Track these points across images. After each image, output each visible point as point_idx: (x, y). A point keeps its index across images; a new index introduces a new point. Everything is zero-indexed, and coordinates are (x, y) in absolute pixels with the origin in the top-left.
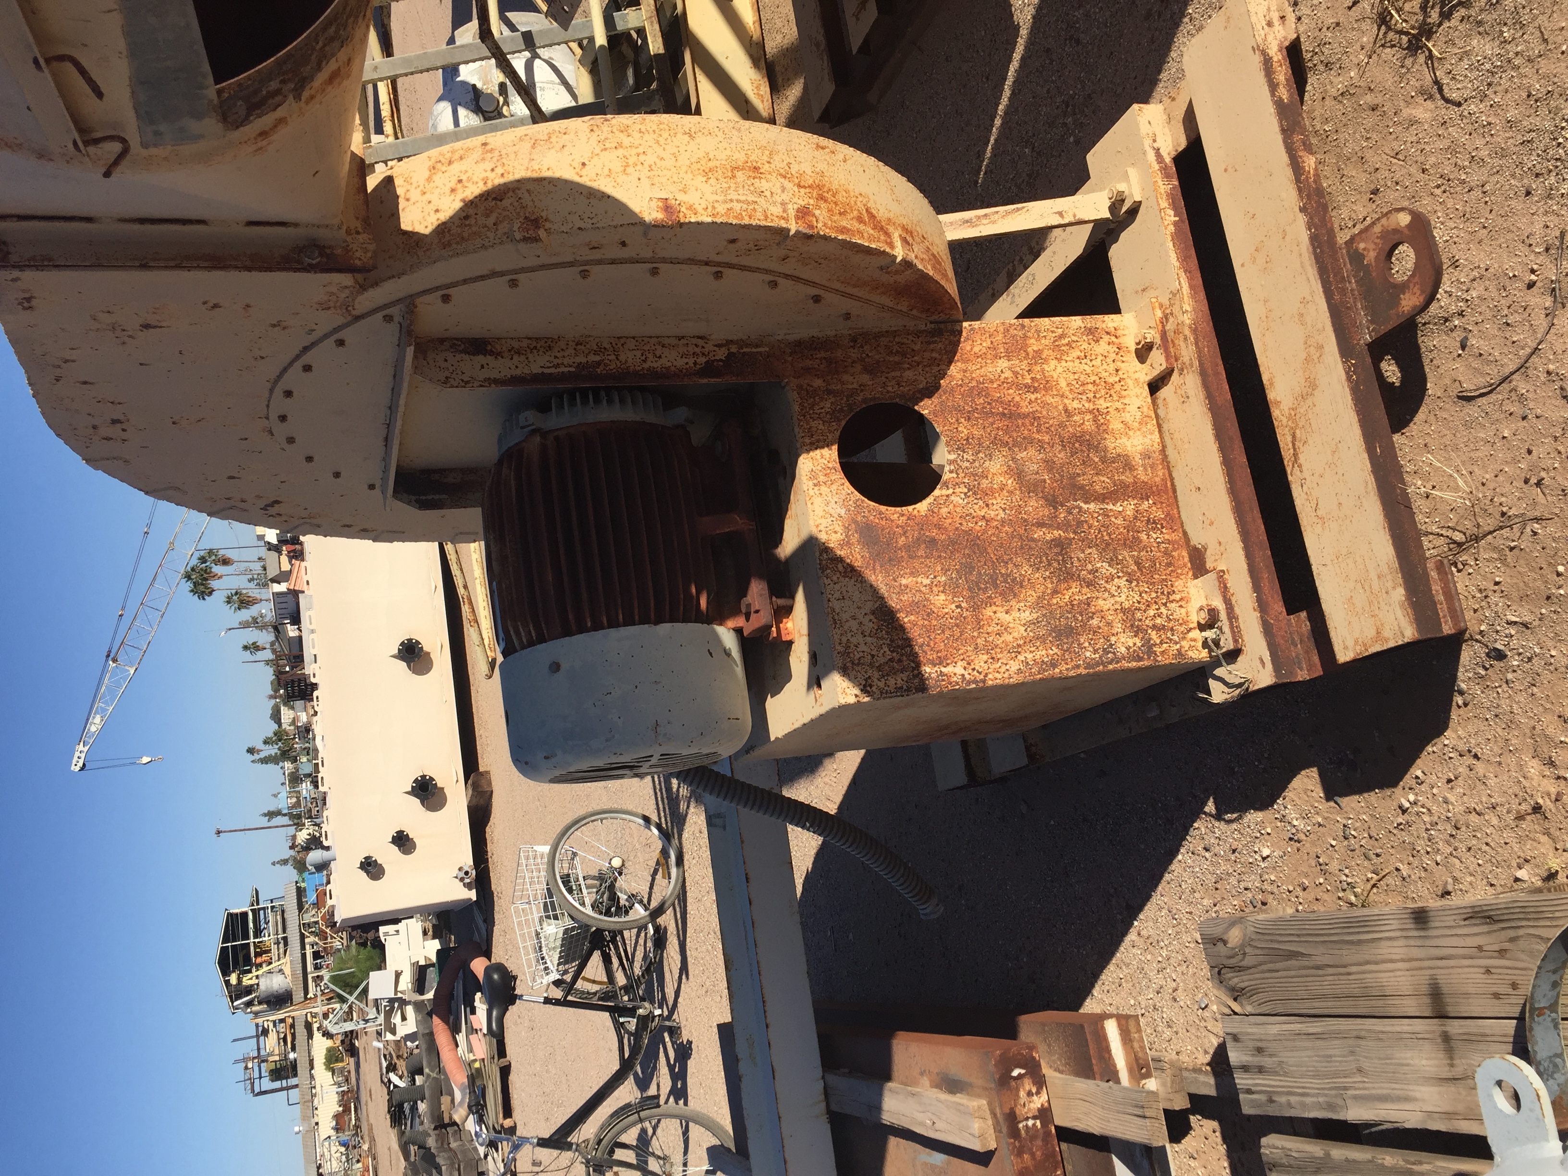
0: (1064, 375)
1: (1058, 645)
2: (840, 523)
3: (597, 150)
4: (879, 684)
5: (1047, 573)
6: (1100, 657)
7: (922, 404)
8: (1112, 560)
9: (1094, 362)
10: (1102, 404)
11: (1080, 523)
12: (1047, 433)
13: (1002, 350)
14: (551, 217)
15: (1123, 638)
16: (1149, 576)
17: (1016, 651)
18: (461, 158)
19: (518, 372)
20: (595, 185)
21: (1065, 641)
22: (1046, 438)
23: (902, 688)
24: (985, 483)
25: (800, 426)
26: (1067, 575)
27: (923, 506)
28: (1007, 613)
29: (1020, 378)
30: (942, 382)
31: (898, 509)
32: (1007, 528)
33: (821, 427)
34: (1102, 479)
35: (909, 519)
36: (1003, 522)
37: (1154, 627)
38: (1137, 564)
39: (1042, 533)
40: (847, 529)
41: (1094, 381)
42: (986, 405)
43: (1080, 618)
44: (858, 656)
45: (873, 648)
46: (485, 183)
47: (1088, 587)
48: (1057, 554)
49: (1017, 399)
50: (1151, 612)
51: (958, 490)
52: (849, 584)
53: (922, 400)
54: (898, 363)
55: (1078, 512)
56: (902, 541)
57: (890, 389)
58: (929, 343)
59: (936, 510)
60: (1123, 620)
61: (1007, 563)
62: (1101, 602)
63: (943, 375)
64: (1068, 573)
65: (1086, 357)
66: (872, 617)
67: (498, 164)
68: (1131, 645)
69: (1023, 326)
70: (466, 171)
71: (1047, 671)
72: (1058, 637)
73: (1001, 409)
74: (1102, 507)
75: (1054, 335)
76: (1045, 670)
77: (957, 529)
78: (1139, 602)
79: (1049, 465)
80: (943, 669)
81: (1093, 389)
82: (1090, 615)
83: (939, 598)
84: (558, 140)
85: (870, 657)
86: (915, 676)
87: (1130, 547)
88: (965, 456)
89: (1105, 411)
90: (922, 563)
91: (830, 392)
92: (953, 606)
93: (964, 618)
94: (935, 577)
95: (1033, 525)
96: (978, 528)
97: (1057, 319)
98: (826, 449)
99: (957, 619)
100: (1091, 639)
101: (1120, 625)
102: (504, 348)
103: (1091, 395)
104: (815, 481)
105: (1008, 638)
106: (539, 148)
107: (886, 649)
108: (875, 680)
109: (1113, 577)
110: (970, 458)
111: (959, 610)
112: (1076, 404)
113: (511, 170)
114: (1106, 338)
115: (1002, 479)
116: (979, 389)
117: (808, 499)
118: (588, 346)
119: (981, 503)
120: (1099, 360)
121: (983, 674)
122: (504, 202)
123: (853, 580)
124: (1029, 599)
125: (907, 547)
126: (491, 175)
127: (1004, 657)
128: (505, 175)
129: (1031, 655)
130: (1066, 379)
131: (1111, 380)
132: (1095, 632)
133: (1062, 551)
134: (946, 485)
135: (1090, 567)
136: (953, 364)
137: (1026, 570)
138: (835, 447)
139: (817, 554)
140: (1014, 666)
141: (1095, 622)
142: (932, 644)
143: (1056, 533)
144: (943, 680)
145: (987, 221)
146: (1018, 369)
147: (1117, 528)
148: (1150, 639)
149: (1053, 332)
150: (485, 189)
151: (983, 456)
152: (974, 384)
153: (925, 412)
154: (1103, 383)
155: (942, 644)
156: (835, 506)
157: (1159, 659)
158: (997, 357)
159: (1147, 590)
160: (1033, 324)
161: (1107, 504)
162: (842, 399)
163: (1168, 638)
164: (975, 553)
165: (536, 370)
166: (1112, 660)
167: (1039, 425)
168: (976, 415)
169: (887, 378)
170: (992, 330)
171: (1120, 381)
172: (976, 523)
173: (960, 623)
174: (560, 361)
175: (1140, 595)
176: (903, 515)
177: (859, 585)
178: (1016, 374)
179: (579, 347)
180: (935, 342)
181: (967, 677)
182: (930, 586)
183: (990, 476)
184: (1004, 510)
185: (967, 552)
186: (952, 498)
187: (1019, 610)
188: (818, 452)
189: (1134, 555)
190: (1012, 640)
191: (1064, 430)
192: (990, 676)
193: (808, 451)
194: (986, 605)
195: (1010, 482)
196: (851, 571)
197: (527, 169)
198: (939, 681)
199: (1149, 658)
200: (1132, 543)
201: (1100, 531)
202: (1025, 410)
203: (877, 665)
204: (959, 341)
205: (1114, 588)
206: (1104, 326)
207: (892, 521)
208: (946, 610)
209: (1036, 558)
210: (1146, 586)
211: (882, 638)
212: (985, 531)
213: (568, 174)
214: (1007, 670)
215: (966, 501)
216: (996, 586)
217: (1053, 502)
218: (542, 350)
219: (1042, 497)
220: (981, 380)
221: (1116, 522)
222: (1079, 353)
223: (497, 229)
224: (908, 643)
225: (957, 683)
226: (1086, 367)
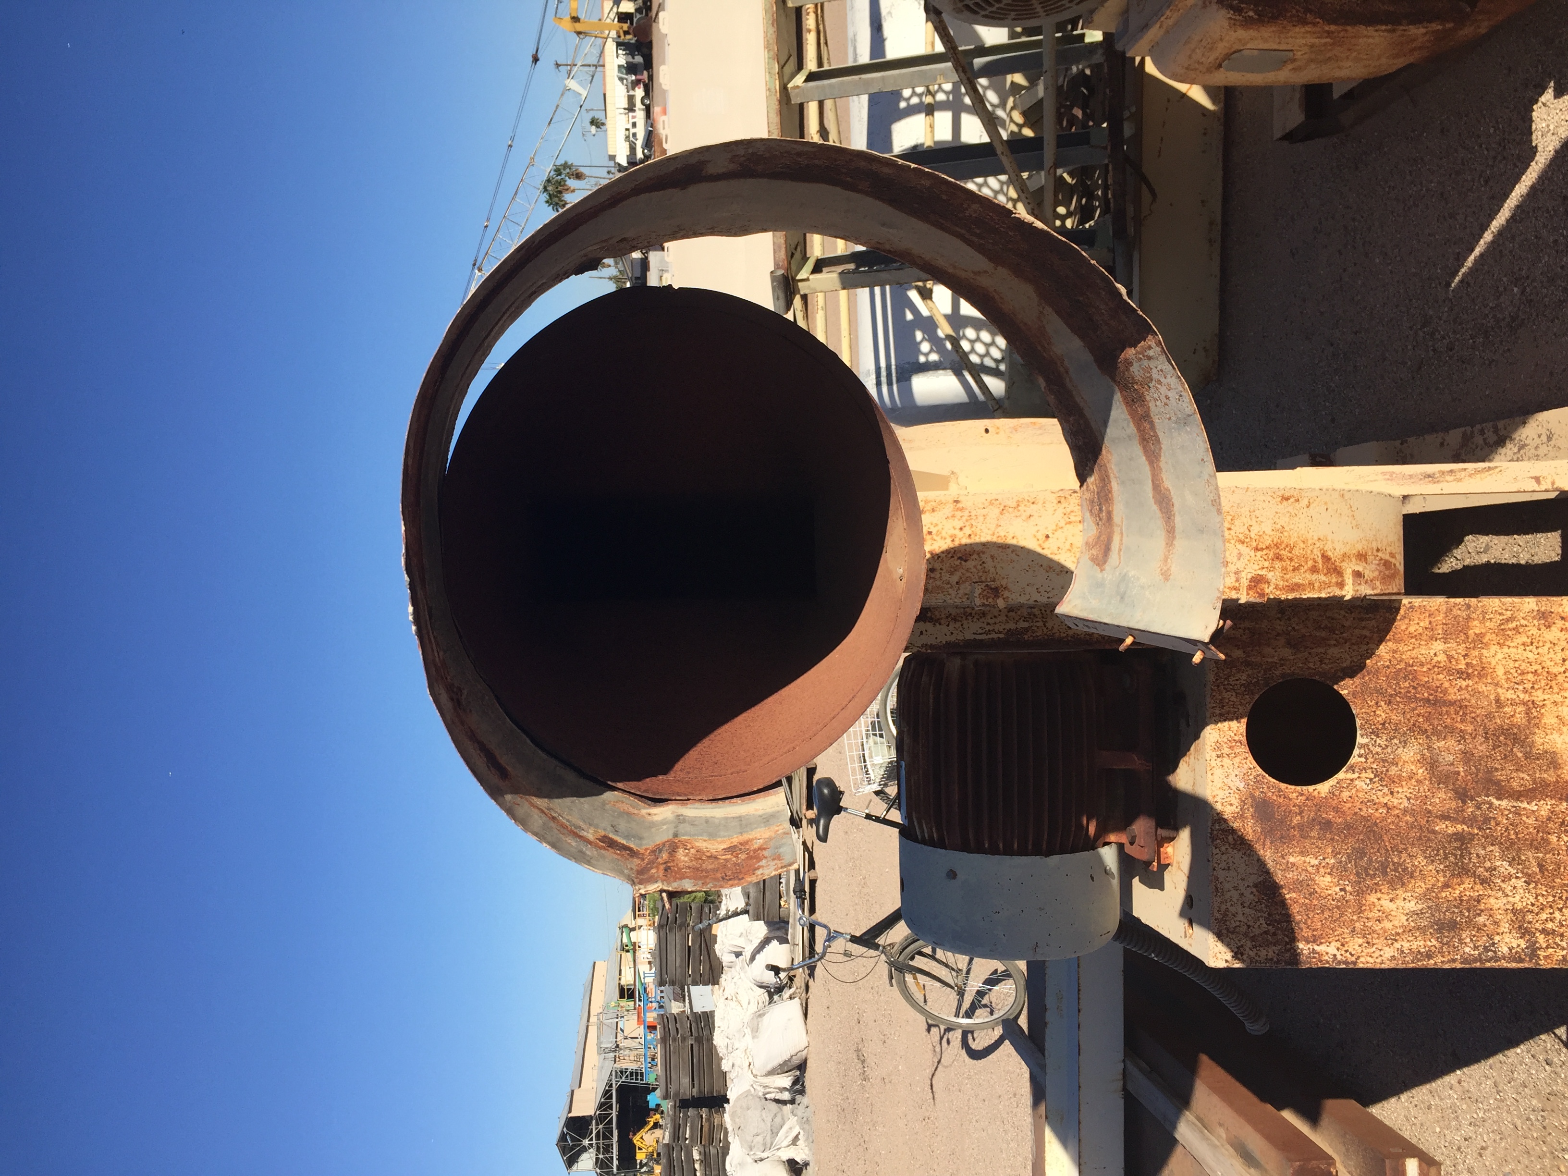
0: (1504, 662)
1: (1438, 938)
2: (1237, 796)
3: (1062, 524)
4: (1251, 953)
5: (1442, 867)
6: (1480, 954)
7: (1342, 683)
8: (1514, 859)
9: (1540, 650)
10: (1539, 696)
11: (1487, 820)
12: (1472, 723)
13: (1440, 632)
14: (1010, 586)
15: (1507, 938)
16: (1549, 879)
17: (1393, 938)
18: (933, 510)
19: (952, 639)
20: (1055, 558)
21: (1446, 934)
22: (1470, 728)
23: (1272, 959)
24: (1393, 771)
25: (1212, 697)
26: (1462, 871)
27: (1324, 788)
28: (1391, 901)
29: (1454, 663)
30: (1368, 661)
31: (1299, 788)
32: (1408, 817)
33: (1233, 699)
34: (1522, 775)
35: (1307, 799)
36: (1405, 811)
37: (1544, 931)
38: (1541, 866)
39: (1444, 826)
40: (1243, 802)
41: (1536, 671)
42: (1410, 689)
43: (1467, 914)
44: (1234, 925)
45: (1250, 919)
46: (953, 541)
47: (1481, 884)
48: (1456, 848)
49: (1446, 685)
50: (1544, 916)
51: (1364, 775)
52: (1237, 856)
53: (1343, 679)
54: (1324, 639)
55: (1488, 808)
56: (1296, 820)
57: (1311, 665)
58: (1361, 620)
59: (1337, 793)
60: (1512, 921)
61: (1401, 852)
62: (1492, 900)
63: (1370, 654)
64: (1463, 868)
65: (1532, 643)
66: (1254, 890)
67: (967, 524)
68: (1515, 946)
69: (1468, 606)
70: (936, 525)
71: (1421, 961)
72: (1440, 930)
73: (1426, 695)
74: (1516, 804)
75: (1501, 618)
76: (1419, 960)
77: (1356, 814)
78: (1533, 905)
79: (1467, 757)
80: (1316, 948)
81: (1533, 679)
82: (1478, 912)
83: (1324, 879)
84: (1026, 508)
85: (1245, 927)
86: (1289, 950)
87: (1537, 848)
88: (1378, 741)
89: (1541, 704)
90: (1313, 844)
91: (1248, 664)
92: (1337, 889)
93: (1347, 901)
94: (1324, 859)
95: (1437, 817)
96: (1377, 815)
97: (1508, 600)
98: (1235, 722)
99: (1338, 901)
100: (1474, 936)
101: (1507, 925)
102: (943, 616)
103: (1528, 686)
104: (1219, 753)
105: (1387, 925)
106: (1007, 514)
107: (1263, 922)
108: (1247, 949)
109: (1510, 877)
110: (1383, 743)
111: (1343, 893)
112: (1510, 695)
113: (978, 532)
114: (1560, 623)
115: (1413, 767)
116: (1409, 672)
117: (1209, 769)
118: (1019, 613)
119: (1386, 790)
120: (1546, 648)
121: (1355, 956)
122: (968, 563)
123: (1241, 853)
124: (1417, 890)
125: (1301, 827)
126: (960, 534)
127: (1380, 942)
128: (972, 536)
129: (1408, 945)
130: (1504, 666)
131: (1555, 670)
132: (1479, 929)
133: (1462, 845)
134: (1352, 769)
135: (1488, 864)
136: (1384, 643)
137: (1420, 861)
138: (1244, 721)
139: (1210, 824)
140: (1388, 952)
141: (1481, 919)
142: (1309, 922)
143: (1460, 827)
144: (1314, 958)
145: (1452, 478)
146: (1454, 653)
147: (1527, 828)
148: (1536, 942)
149: (1500, 614)
150: (952, 546)
151: (1397, 742)
152: (1402, 665)
153: (1344, 692)
154: (1545, 674)
155: (1320, 924)
156: (1234, 779)
157: (1541, 962)
158: (1433, 638)
159: (1545, 893)
160: (1480, 605)
161: (1522, 802)
162: (1259, 672)
163: (1555, 943)
164: (1369, 839)
165: (969, 636)
166: (1492, 958)
167: (1465, 714)
168: (1398, 699)
169: (1310, 653)
170: (1433, 609)
171: (1564, 672)
172: (1377, 810)
173: (1342, 905)
174: (991, 628)
175: (1536, 898)
176: (1302, 795)
177: (1246, 858)
178: (1450, 658)
179: (1011, 614)
180: (1369, 619)
181: (1339, 957)
182: (1318, 867)
183: (1400, 764)
184: (1409, 799)
185: (1361, 837)
186: (1357, 782)
187: (1405, 899)
188: (1226, 724)
189: (1538, 857)
190: (1391, 927)
191: (1491, 721)
192: (1362, 959)
193: (1216, 722)
194: (1371, 891)
195: (1421, 771)
196: (1242, 844)
197: (993, 534)
198: (1310, 957)
199: (1531, 961)
200: (1539, 844)
201: (1507, 829)
202: (1452, 697)
203: (1252, 935)
204: (1394, 620)
205: (1510, 888)
206: (1560, 610)
207: (1290, 800)
208: (1330, 892)
209: (1433, 850)
210: (1544, 889)
211: (1261, 911)
212: (1384, 819)
213: (1031, 544)
214: (1381, 956)
215: (1370, 786)
216: (1385, 873)
217: (1462, 795)
218: (977, 616)
219: (1452, 790)
220: (1411, 662)
221: (1527, 821)
222: (1525, 639)
223: (959, 588)
224: (1288, 918)
225: (1328, 962)
226: (1530, 655)
